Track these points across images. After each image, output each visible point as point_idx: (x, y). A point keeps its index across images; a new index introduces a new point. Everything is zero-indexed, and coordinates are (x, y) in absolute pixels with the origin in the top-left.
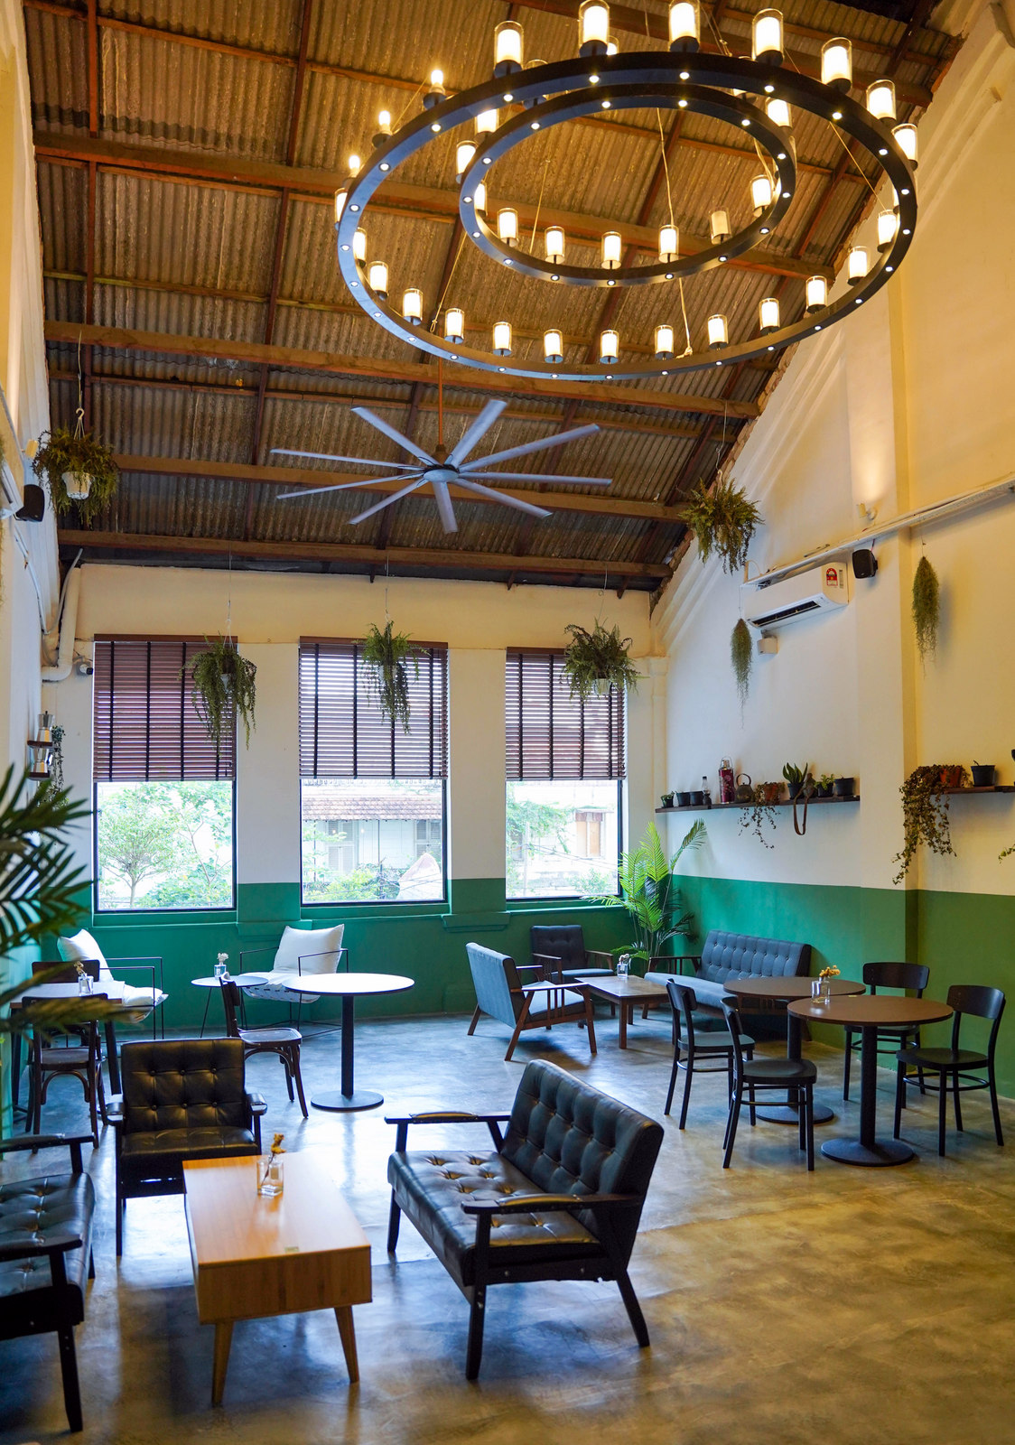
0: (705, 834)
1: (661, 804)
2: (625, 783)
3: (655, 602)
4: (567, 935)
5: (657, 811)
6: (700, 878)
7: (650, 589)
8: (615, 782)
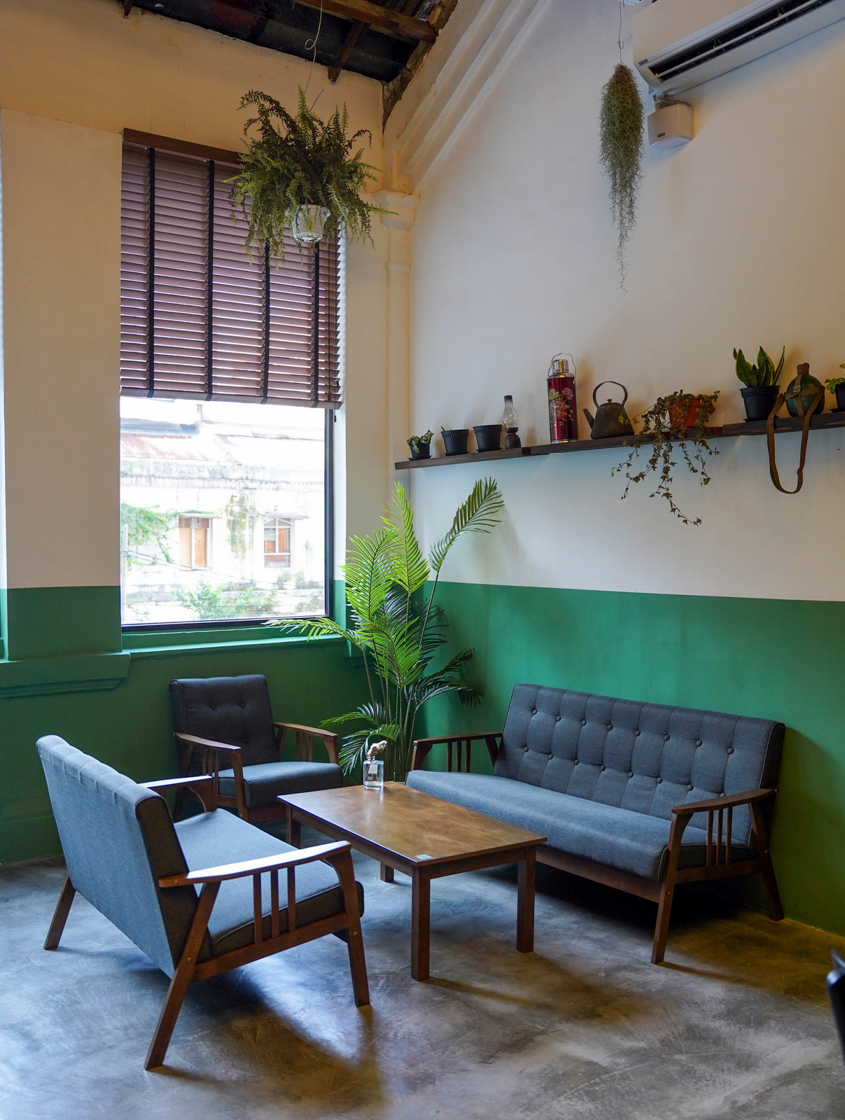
0: (501, 504)
1: (406, 455)
2: (340, 414)
3: (390, 102)
4: (238, 694)
5: (398, 466)
6: (487, 589)
7: (384, 76)
8: (319, 414)
